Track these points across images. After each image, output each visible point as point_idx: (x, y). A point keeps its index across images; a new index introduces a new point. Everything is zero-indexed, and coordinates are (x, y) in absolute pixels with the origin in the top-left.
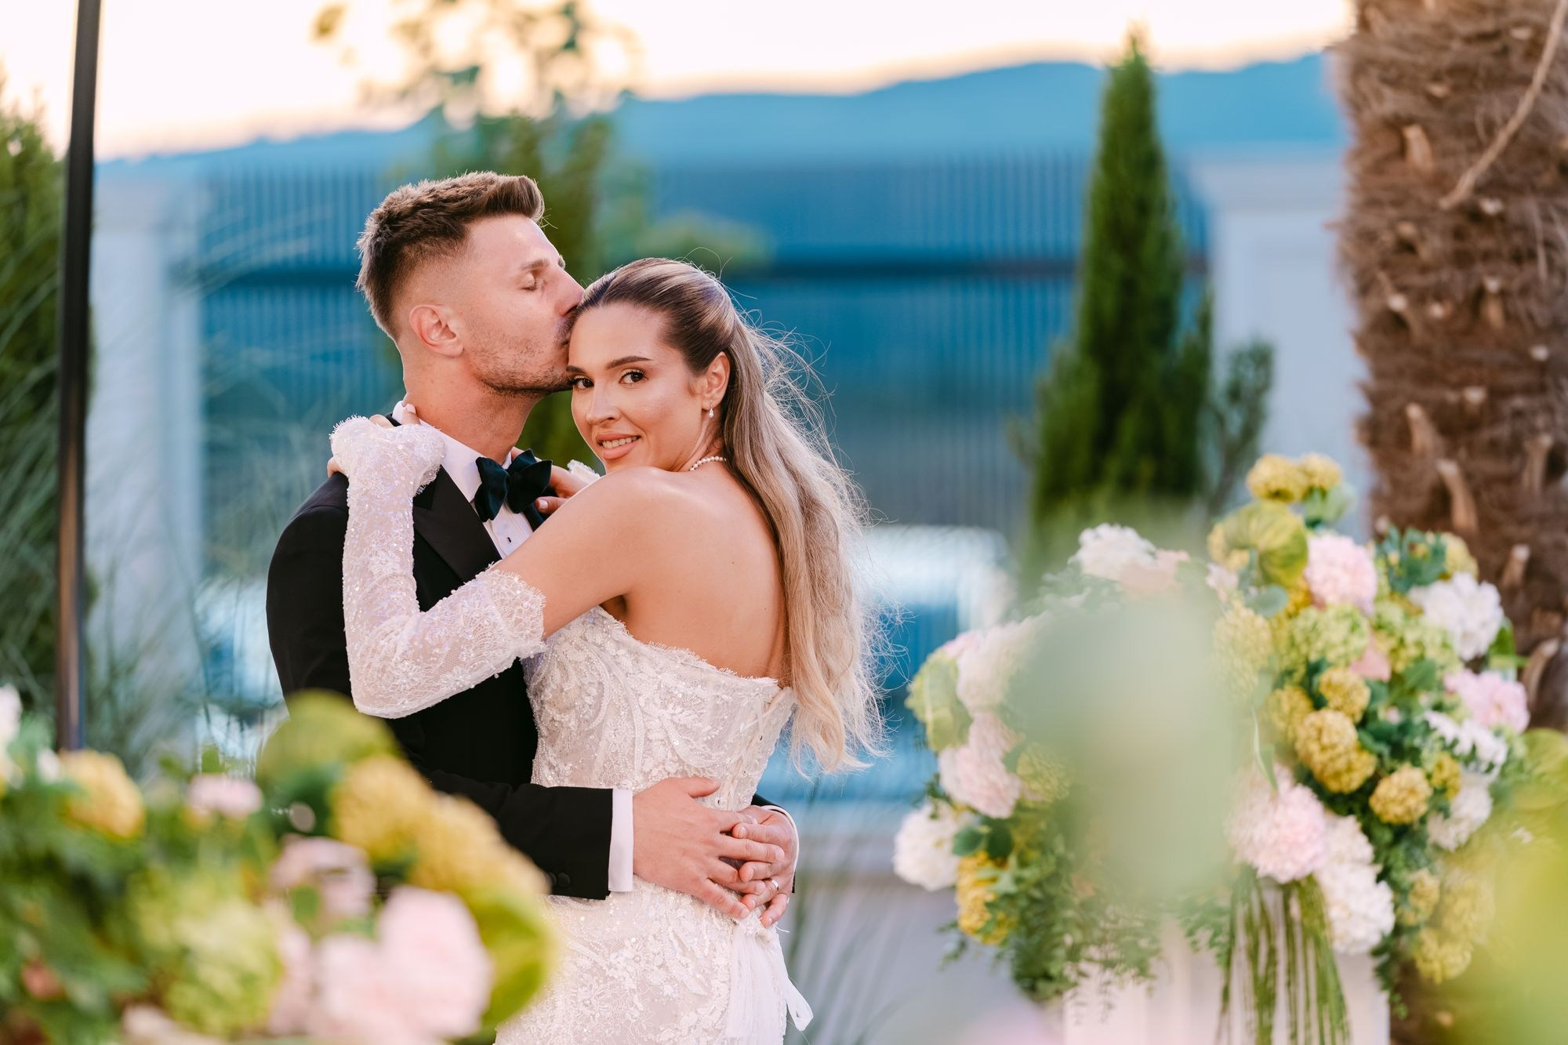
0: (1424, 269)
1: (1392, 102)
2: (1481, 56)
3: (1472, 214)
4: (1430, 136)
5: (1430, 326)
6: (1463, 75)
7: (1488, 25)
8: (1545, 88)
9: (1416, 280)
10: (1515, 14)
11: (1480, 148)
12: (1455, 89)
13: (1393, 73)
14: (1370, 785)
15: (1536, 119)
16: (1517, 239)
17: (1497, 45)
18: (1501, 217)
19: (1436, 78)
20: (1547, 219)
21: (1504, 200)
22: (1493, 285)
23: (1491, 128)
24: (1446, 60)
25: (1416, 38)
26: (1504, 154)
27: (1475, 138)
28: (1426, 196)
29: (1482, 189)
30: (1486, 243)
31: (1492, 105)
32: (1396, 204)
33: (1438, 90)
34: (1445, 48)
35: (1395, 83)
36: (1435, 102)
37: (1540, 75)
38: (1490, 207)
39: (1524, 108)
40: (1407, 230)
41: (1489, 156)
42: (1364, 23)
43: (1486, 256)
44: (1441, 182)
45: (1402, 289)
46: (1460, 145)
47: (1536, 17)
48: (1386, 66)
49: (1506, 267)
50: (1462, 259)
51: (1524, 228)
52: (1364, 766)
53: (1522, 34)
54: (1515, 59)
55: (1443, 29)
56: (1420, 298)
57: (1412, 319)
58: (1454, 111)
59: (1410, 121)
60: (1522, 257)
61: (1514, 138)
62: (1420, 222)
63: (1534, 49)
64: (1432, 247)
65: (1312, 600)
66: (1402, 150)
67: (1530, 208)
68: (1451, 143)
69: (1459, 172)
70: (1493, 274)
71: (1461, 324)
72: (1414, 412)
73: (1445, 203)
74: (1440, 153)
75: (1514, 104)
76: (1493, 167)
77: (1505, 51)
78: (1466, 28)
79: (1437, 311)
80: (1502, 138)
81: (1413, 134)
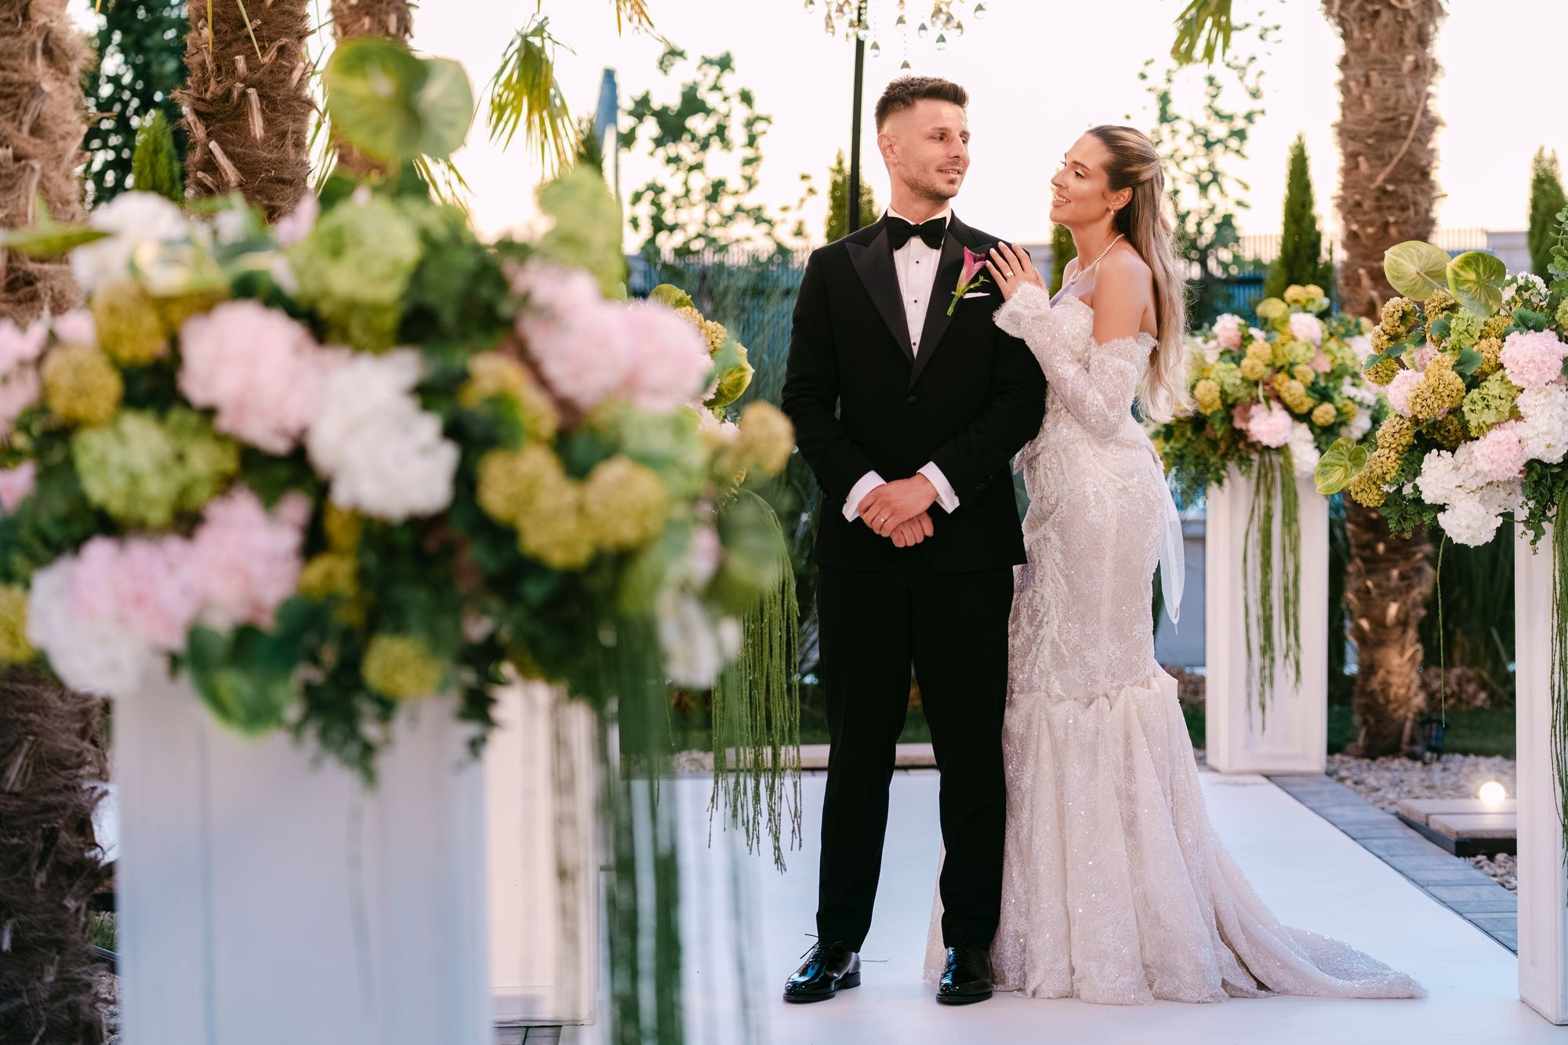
0: (1365, 213)
1: (1353, 147)
2: (1387, 127)
3: (1385, 192)
4: (1368, 160)
5: (1368, 236)
6: (1380, 135)
7: (1390, 115)
8: (1414, 140)
9: (1361, 218)
10: (1401, 110)
11: (1386, 165)
12: (1377, 141)
13: (1351, 135)
14: (1311, 411)
15: (1410, 153)
16: (1402, 201)
17: (1394, 123)
18: (1395, 192)
19: (1369, 137)
20: (1414, 193)
21: (1396, 185)
22: (1391, 219)
23: (1391, 156)
24: (1373, 129)
25: (1361, 120)
26: (1396, 166)
27: (1385, 161)
28: (1364, 183)
29: (1387, 181)
30: (1389, 203)
31: (1391, 147)
32: (1354, 187)
33: (1370, 141)
34: (1372, 124)
35: (1355, 139)
36: (1369, 146)
37: (1411, 134)
38: (1390, 188)
39: (1405, 148)
40: (1357, 197)
41: (1389, 169)
42: (1344, 115)
43: (1389, 208)
44: (1371, 178)
45: (1357, 222)
46: (1379, 163)
47: (1410, 112)
48: (1351, 132)
49: (1398, 213)
50: (1379, 209)
51: (1404, 196)
52: (1308, 403)
53: (1404, 118)
54: (1402, 129)
56: (1363, 225)
57: (1361, 233)
58: (1377, 149)
59: (1359, 154)
60: (1404, 209)
61: (1401, 160)
62: (1363, 194)
63: (1410, 124)
64: (1368, 204)
65: (1294, 339)
66: (1357, 166)
67: (1407, 189)
68: (1374, 162)
69: (1378, 173)
70: (1392, 215)
71: (1380, 235)
72: (1362, 271)
73: (1373, 186)
74: (1372, 167)
75: (1400, 147)
76: (1392, 172)
77: (1398, 125)
78: (1381, 116)
79: (1370, 230)
80: (1395, 161)
81: (1361, 159)
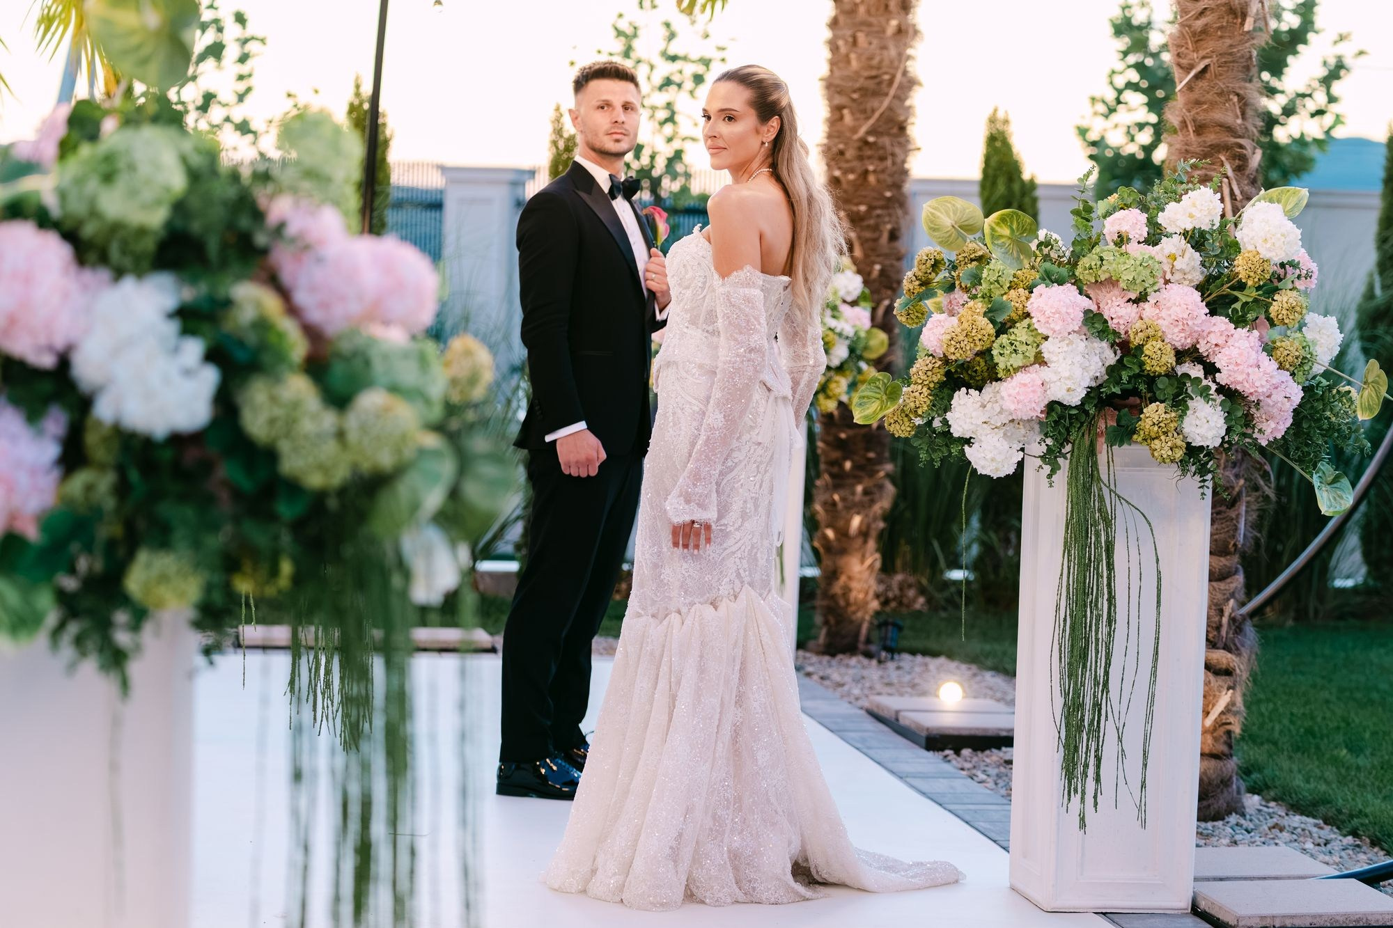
0: (847, 161)
1: (839, 100)
2: (871, 84)
3: (866, 143)
4: (852, 113)
5: (849, 182)
6: (863, 91)
7: (874, 73)
8: (894, 97)
9: (845, 165)
10: (884, 70)
11: (868, 118)
12: (862, 96)
13: (838, 89)
15: (890, 108)
16: (881, 152)
17: (877, 81)
18: (875, 143)
19: (855, 91)
20: (892, 145)
21: (877, 137)
22: (871, 168)
23: (873, 111)
24: (857, 85)
25: (848, 76)
26: (878, 120)
27: (866, 113)
28: (848, 134)
29: (869, 133)
30: (869, 153)
31: (874, 103)
32: (838, 137)
33: (855, 96)
34: (857, 81)
35: (839, 93)
36: (854, 100)
37: (892, 92)
38: (871, 139)
39: (886, 103)
40: (841, 146)
41: (871, 121)
42: (831, 71)
43: (869, 158)
44: (854, 130)
45: (840, 168)
46: (862, 116)
47: (891, 71)
48: (837, 86)
49: (876, 162)
50: (860, 158)
51: (883, 148)
53: (886, 77)
54: (884, 86)
55: (857, 73)
56: (846, 172)
57: (843, 180)
58: (861, 103)
59: (843, 107)
60: (882, 158)
61: (882, 114)
62: (846, 144)
63: (891, 82)
64: (850, 154)
66: (841, 118)
67: (886, 141)
68: (858, 115)
69: (860, 126)
70: (872, 164)
71: (859, 182)
73: (856, 137)
74: (856, 119)
75: (881, 103)
76: (873, 125)
77: (880, 83)
78: (866, 74)
79: (851, 177)
80: (877, 115)
81: (846, 112)
